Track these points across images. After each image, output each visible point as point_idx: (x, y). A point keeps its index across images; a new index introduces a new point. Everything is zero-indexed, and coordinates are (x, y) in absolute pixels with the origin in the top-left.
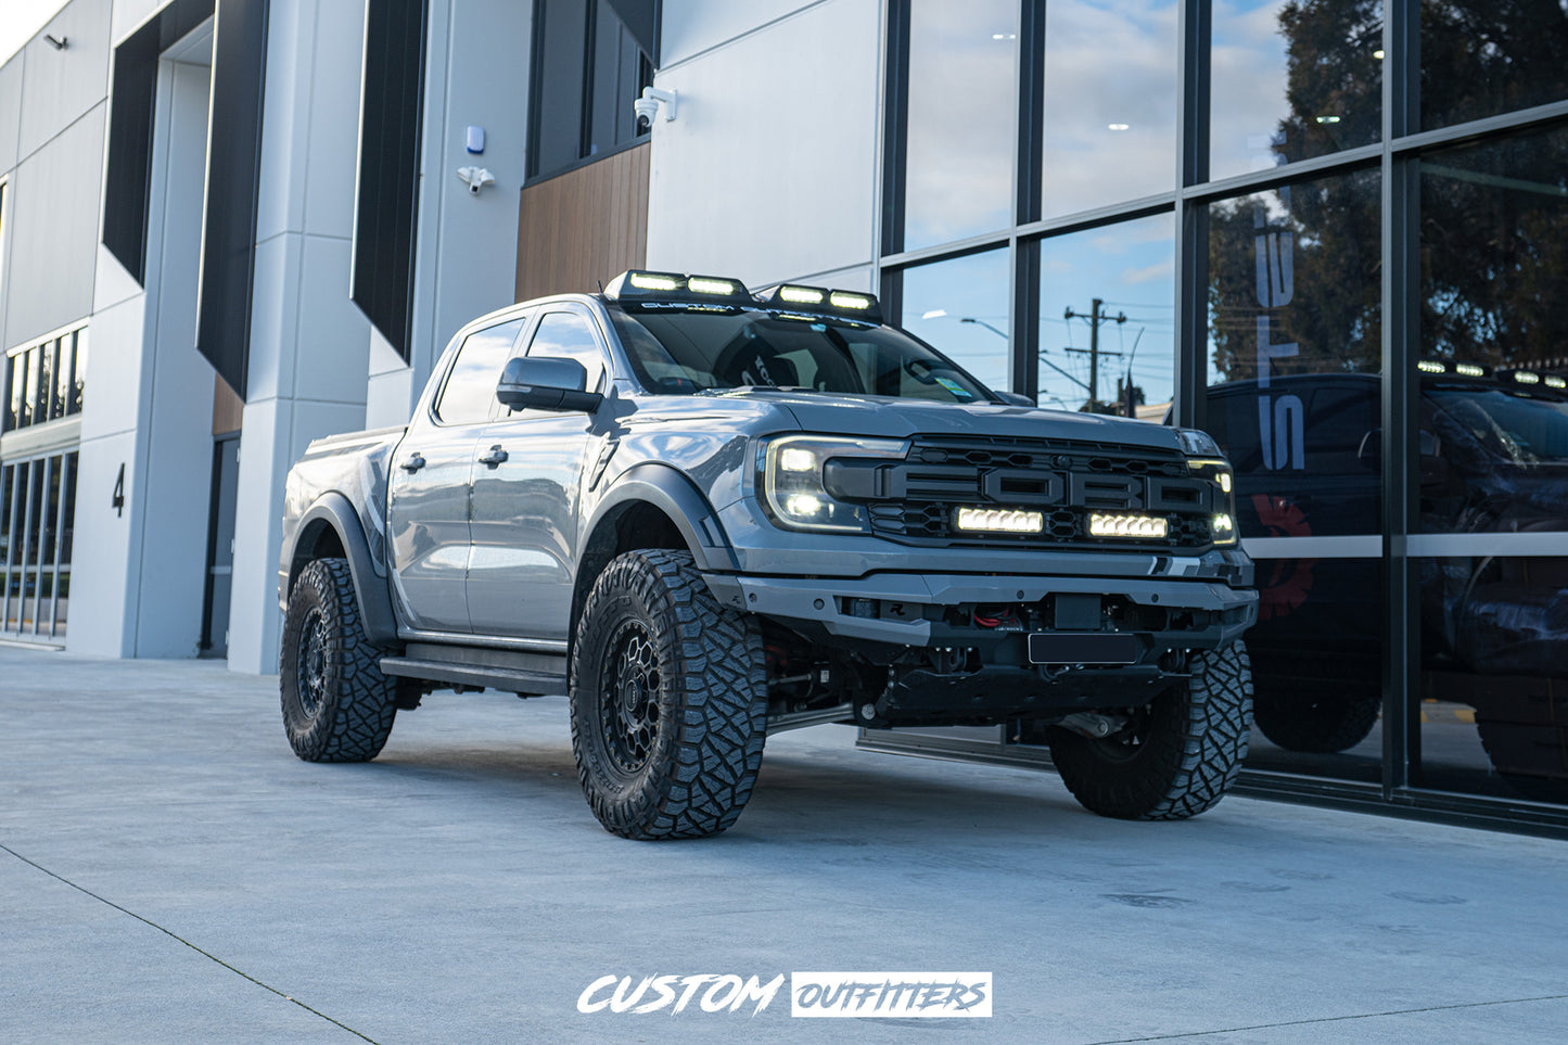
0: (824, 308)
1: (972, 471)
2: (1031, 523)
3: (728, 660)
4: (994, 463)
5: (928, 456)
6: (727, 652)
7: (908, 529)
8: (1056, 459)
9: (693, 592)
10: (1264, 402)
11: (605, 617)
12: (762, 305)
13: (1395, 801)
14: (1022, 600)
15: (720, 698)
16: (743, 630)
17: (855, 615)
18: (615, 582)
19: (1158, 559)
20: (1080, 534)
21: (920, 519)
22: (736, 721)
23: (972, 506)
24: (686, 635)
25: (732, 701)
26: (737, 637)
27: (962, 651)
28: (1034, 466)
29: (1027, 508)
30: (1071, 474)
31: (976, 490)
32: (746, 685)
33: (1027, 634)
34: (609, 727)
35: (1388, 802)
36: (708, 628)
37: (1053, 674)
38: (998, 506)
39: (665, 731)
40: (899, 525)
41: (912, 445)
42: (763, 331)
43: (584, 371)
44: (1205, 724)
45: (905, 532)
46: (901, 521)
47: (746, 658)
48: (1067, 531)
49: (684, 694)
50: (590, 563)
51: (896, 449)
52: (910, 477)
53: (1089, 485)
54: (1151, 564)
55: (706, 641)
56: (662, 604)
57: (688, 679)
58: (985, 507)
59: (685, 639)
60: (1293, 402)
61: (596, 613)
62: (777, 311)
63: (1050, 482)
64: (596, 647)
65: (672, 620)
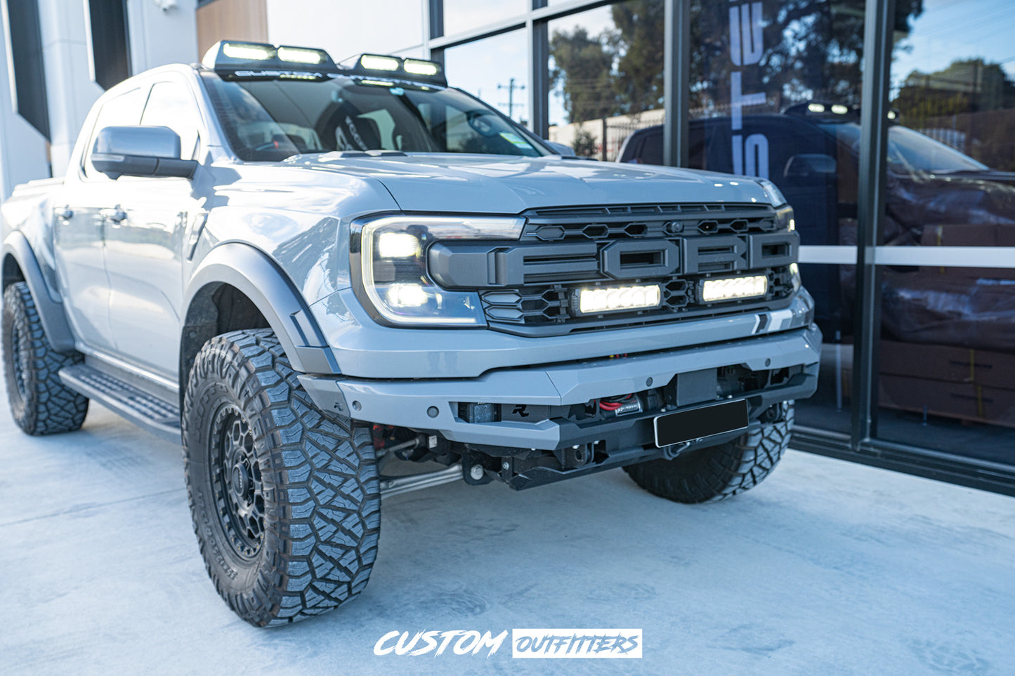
0: (399, 74)
1: (591, 248)
2: (649, 296)
3: (334, 462)
4: (612, 236)
5: (544, 234)
6: (332, 454)
7: (527, 319)
8: (669, 226)
9: (290, 389)
10: (737, 141)
11: (206, 398)
12: (346, 72)
13: (862, 452)
14: (652, 387)
15: (328, 506)
16: (349, 426)
17: (473, 422)
18: (210, 367)
19: (760, 316)
20: (692, 301)
21: (538, 305)
22: (347, 525)
23: (592, 286)
24: (285, 442)
25: (342, 506)
26: (343, 435)
27: (589, 445)
28: (649, 235)
29: (645, 281)
30: (685, 240)
31: (596, 268)
32: (356, 486)
33: (653, 418)
34: (222, 501)
35: (855, 451)
36: (310, 430)
37: (676, 453)
38: (616, 282)
39: (270, 543)
40: (515, 315)
41: (526, 223)
42: (349, 95)
43: (178, 139)
44: (760, 436)
45: (523, 322)
46: (519, 309)
47: (354, 456)
48: (680, 299)
49: (288, 507)
50: (192, 335)
51: (509, 228)
52: (528, 260)
53: (701, 251)
54: (754, 323)
55: (308, 446)
56: (256, 403)
57: (290, 491)
58: (604, 285)
59: (284, 446)
60: (760, 140)
61: (198, 392)
62: (360, 78)
63: (667, 252)
64: (202, 423)
65: (269, 425)
